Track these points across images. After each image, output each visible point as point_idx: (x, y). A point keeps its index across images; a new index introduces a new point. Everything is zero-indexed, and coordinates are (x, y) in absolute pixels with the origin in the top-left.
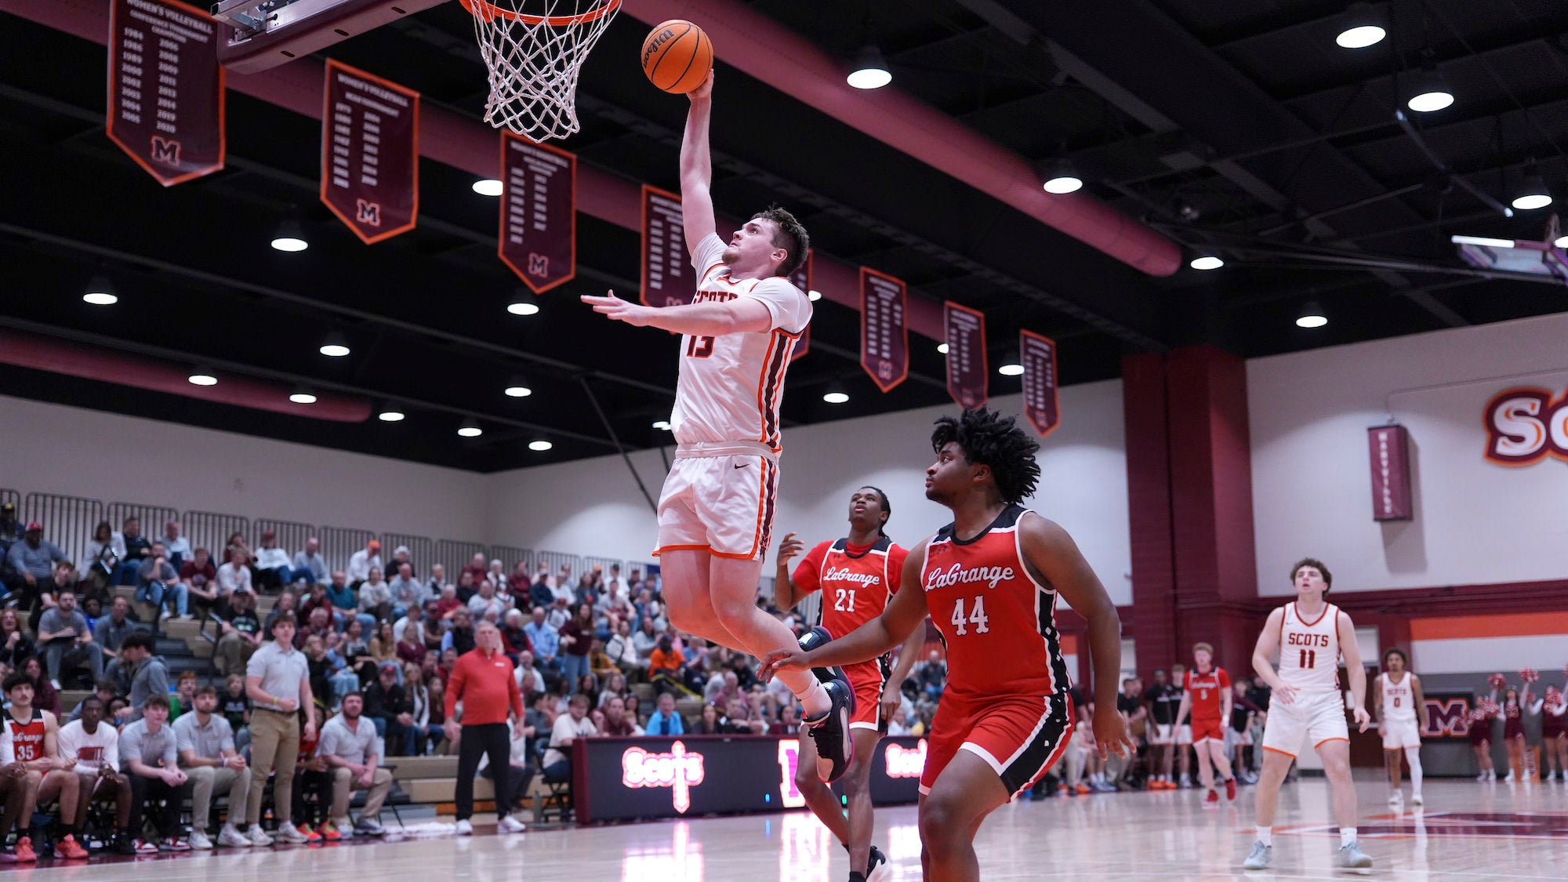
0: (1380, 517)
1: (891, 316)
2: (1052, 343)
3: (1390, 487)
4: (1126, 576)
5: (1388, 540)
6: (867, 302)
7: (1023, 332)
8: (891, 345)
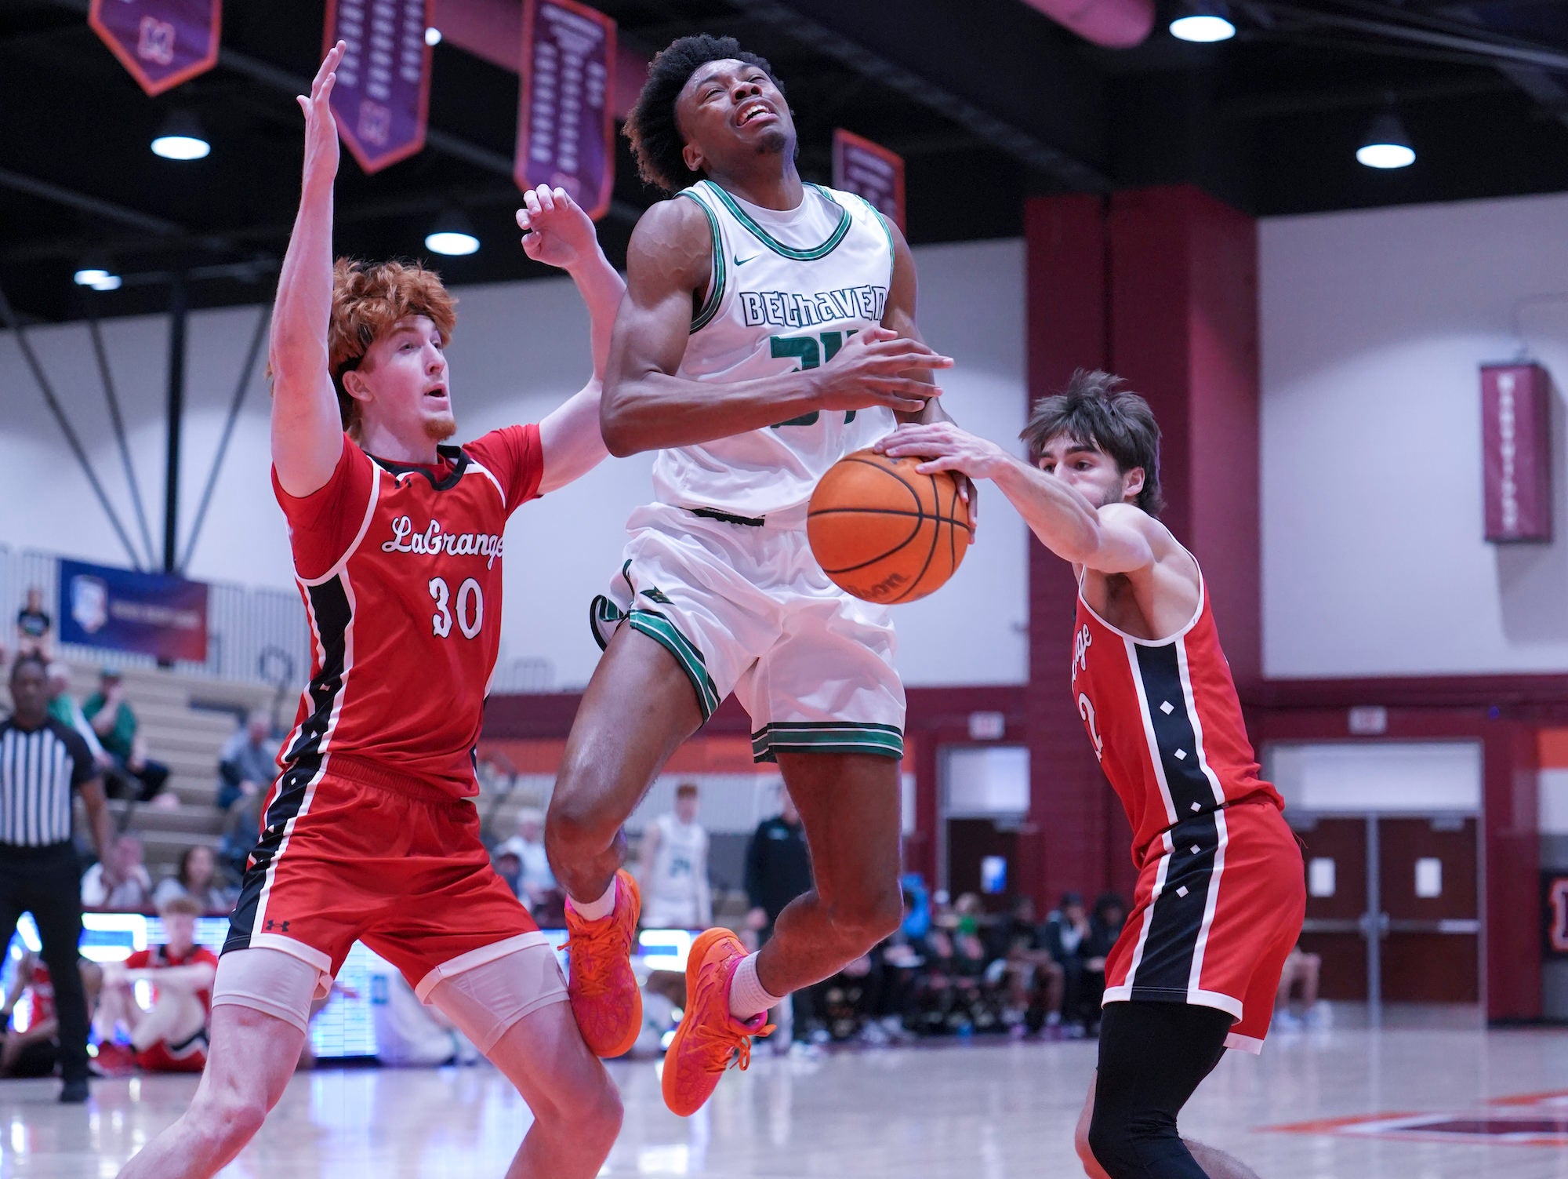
0: (1494, 534)
1: (583, 85)
2: (897, 160)
3: (1516, 479)
4: (1016, 628)
5: (1507, 579)
6: (535, 55)
7: (843, 136)
8: (580, 143)
